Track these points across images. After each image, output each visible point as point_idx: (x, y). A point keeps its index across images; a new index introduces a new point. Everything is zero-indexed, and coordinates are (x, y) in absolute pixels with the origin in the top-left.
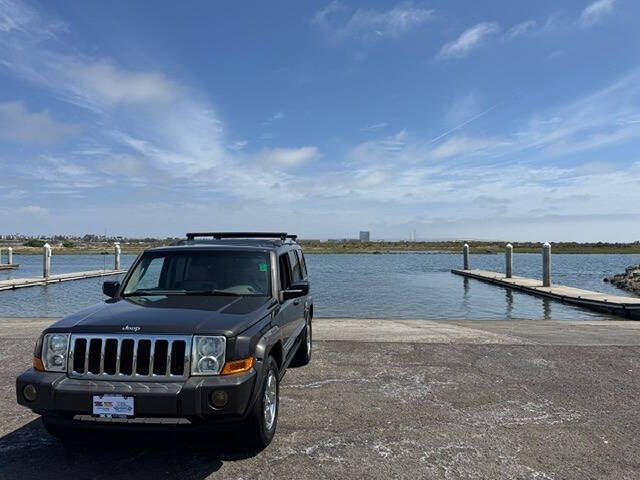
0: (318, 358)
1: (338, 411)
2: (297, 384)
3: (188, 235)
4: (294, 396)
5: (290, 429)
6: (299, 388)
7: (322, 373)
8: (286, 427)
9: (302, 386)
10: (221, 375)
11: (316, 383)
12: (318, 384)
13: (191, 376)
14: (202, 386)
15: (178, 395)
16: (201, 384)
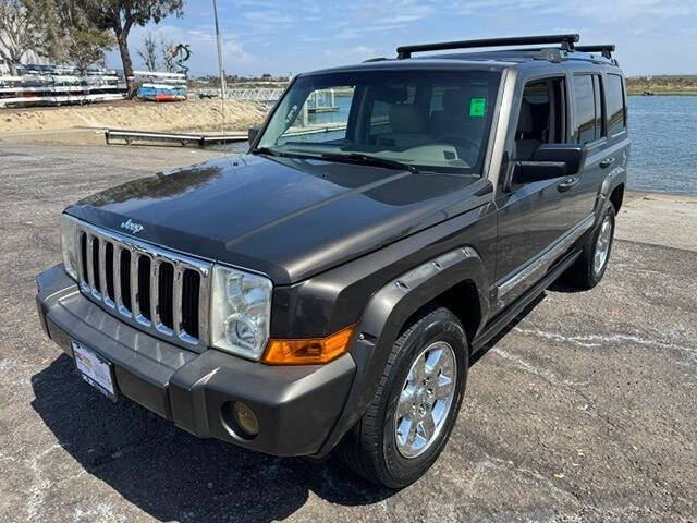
0: (618, 279)
2: (553, 330)
3: (399, 50)
4: (533, 358)
5: (485, 446)
6: (550, 342)
7: (613, 318)
8: (474, 437)
9: (559, 338)
10: (262, 361)
11: (591, 337)
12: (594, 341)
13: (210, 348)
14: (207, 384)
15: (167, 389)
16: (206, 379)
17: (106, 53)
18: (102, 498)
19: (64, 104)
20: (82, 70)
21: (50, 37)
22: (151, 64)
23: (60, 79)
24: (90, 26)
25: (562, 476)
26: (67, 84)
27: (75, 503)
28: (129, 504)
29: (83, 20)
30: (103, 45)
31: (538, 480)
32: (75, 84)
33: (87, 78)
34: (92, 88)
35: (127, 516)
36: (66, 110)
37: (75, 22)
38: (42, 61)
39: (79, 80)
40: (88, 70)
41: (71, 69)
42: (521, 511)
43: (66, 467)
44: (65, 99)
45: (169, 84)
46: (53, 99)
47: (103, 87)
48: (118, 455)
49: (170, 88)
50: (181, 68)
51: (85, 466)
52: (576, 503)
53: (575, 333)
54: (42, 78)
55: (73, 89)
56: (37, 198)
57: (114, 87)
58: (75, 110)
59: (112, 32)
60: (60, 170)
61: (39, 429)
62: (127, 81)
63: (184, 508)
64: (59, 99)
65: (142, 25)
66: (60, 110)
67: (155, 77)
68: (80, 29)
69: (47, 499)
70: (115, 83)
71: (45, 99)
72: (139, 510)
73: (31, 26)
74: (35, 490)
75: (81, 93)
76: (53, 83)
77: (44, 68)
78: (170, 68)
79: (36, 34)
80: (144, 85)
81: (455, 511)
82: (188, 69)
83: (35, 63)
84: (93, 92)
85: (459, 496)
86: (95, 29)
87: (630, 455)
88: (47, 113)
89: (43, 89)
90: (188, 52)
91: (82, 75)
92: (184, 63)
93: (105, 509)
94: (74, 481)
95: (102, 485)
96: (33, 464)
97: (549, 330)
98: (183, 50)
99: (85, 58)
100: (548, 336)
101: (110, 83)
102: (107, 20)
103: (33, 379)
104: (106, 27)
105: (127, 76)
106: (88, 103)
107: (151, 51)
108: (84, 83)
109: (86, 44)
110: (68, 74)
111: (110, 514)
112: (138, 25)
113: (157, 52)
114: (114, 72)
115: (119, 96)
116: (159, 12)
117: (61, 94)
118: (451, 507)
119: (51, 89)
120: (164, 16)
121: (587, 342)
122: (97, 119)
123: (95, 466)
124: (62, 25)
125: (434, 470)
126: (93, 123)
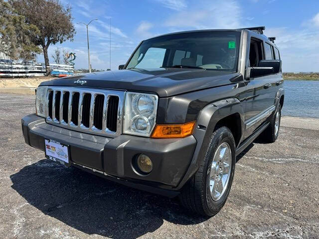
0: (284, 139)
1: (301, 192)
2: (261, 157)
4: (256, 167)
5: (245, 200)
6: (262, 161)
7: (287, 152)
8: (240, 197)
9: (265, 160)
10: (151, 137)
11: (280, 159)
12: (281, 161)
13: (123, 134)
14: (125, 147)
15: (103, 152)
16: (124, 145)
17: (38, 55)
18: (54, 225)
19: (16, 77)
20: (25, 63)
21: (12, 47)
22: (58, 61)
23: (15, 66)
24: (31, 44)
25: (286, 211)
26: (18, 68)
27: (40, 227)
28: (70, 227)
29: (28, 41)
30: (36, 51)
31: (275, 213)
32: (22, 68)
33: (27, 66)
34: (29, 70)
35: (69, 232)
36: (17, 80)
37: (24, 42)
38: (7, 58)
39: (24, 67)
40: (29, 63)
41: (21, 62)
42: (271, 225)
43: (33, 212)
44: (17, 75)
45: (66, 70)
46: (11, 75)
47: (35, 70)
48: (60, 207)
49: (66, 71)
50: (71, 64)
51: (43, 211)
52: (297, 221)
53: (272, 158)
54: (7, 65)
55: (21, 70)
56: (5, 110)
57: (40, 70)
58: (21, 80)
59: (40, 47)
60: (15, 101)
61: (17, 197)
62: (46, 68)
63: (100, 228)
64: (14, 75)
65: (54, 44)
66: (14, 79)
67: (59, 67)
68: (26, 44)
69: (24, 226)
70: (41, 69)
71: (7, 74)
72: (75, 229)
73: (3, 42)
74: (17, 222)
75: (24, 73)
76: (11, 68)
77: (8, 61)
78: (66, 63)
79: (6, 46)
80: (54, 70)
81: (239, 226)
82: (74, 64)
83: (3, 59)
84: (30, 72)
85: (239, 220)
86: (33, 45)
87: (314, 202)
88: (8, 81)
89: (7, 70)
90: (75, 57)
91: (25, 65)
92: (73, 62)
93: (57, 230)
94: (38, 218)
95: (54, 220)
96: (15, 211)
97: (260, 157)
98: (73, 55)
99: (27, 58)
100: (260, 159)
101: (38, 68)
102: (38, 41)
103: (11, 177)
104: (38, 44)
105: (46, 66)
106: (27, 77)
107: (58, 55)
108: (26, 68)
109: (29, 51)
110: (19, 64)
111: (60, 232)
112: (53, 44)
113: (61, 55)
114: (40, 64)
115: (42, 74)
116: (62, 39)
117: (15, 73)
118: (236, 224)
119: (10, 70)
120: (65, 41)
121: (278, 161)
122: (31, 83)
123: (49, 211)
124: (18, 42)
125: (224, 209)
126: (29, 85)
